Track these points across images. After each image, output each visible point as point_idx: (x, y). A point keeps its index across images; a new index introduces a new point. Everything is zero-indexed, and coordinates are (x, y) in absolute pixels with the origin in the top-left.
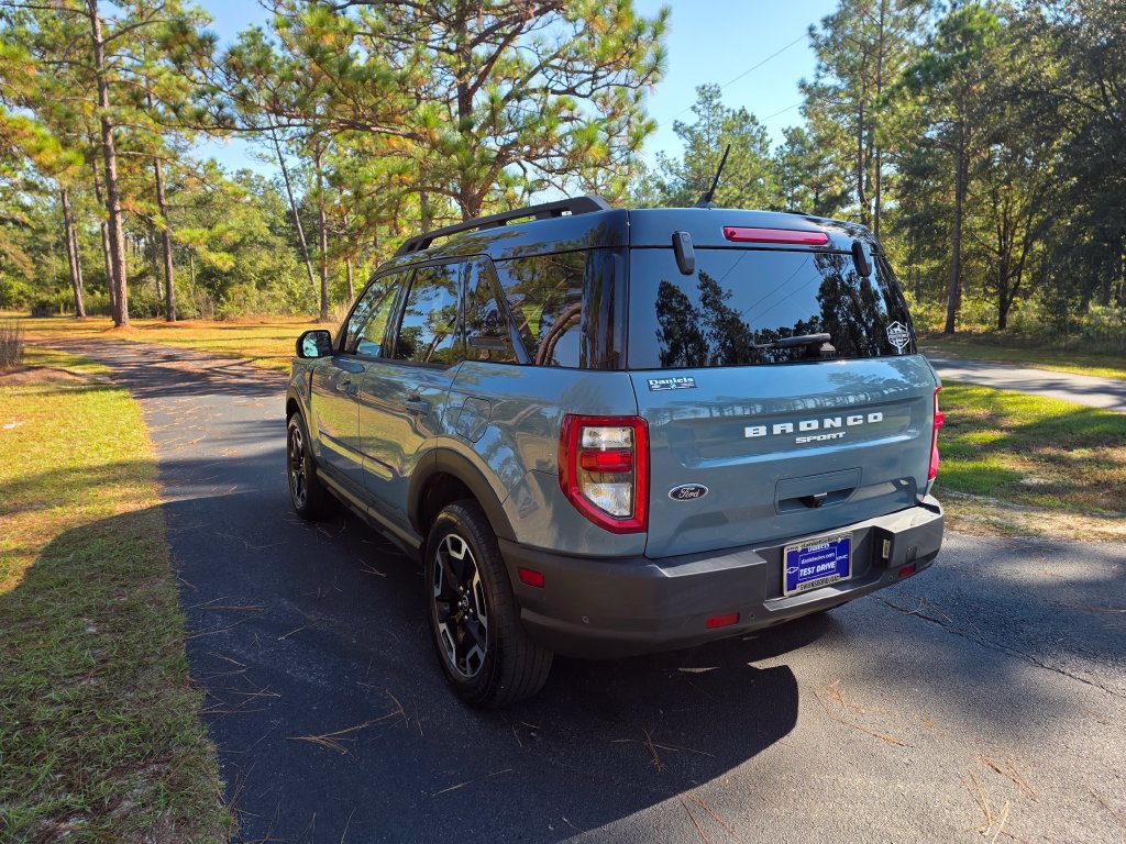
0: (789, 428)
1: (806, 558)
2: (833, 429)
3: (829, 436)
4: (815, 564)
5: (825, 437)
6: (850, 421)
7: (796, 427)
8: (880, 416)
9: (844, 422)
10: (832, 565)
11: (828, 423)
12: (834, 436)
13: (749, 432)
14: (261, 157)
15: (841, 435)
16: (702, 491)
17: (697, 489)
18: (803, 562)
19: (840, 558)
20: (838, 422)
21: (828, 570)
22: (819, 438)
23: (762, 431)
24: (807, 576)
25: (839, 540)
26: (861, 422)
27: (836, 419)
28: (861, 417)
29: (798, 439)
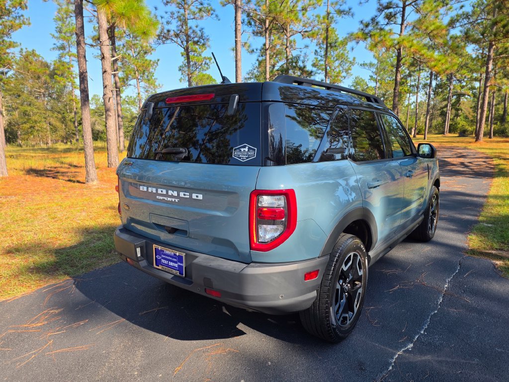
0: (154, 190)
1: (164, 255)
2: (172, 196)
3: (171, 199)
4: (168, 260)
5: (169, 199)
6: (182, 194)
7: (157, 190)
8: (200, 197)
9: (178, 194)
10: (176, 265)
11: (170, 192)
12: (173, 200)
13: (141, 188)
15: (177, 200)
16: (129, 208)
17: (128, 206)
18: (162, 256)
19: (180, 264)
20: (175, 194)
21: (174, 267)
22: (166, 199)
23: (145, 189)
24: (165, 264)
25: (177, 254)
26: (188, 197)
27: (174, 192)
28: (188, 194)
29: (157, 197)
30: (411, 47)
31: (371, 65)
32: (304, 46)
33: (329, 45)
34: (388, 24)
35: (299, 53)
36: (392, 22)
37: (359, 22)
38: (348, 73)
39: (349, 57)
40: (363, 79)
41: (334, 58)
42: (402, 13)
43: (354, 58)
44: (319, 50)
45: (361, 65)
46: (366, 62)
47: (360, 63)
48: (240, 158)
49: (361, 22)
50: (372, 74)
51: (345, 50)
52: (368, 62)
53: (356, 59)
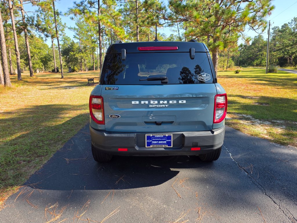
0: (147, 102)
1: (154, 138)
2: (163, 104)
3: (162, 106)
4: (158, 141)
5: (160, 106)
6: (171, 102)
7: (149, 102)
8: (185, 102)
9: (168, 102)
10: (165, 142)
11: (161, 102)
12: (164, 106)
13: (133, 102)
14: (173, 31)
15: (167, 106)
16: (118, 116)
17: (117, 115)
18: (153, 139)
19: (168, 141)
20: (166, 102)
21: (163, 143)
22: (158, 106)
23: (137, 102)
24: (155, 143)
25: (167, 135)
26: (176, 103)
27: (165, 101)
28: (176, 101)
29: (150, 106)
30: (107, 23)
31: (75, 29)
32: (35, 11)
33: (56, 13)
34: (90, 7)
35: (33, 15)
36: (92, 7)
37: (73, 2)
38: (63, 32)
39: (62, 22)
40: (68, 36)
41: (51, 22)
42: (98, 2)
43: (65, 24)
44: (40, 15)
45: (69, 28)
46: (71, 27)
47: (68, 27)
48: (202, 80)
49: (75, 3)
50: (75, 35)
51: (59, 18)
52: (73, 27)
53: (66, 24)
